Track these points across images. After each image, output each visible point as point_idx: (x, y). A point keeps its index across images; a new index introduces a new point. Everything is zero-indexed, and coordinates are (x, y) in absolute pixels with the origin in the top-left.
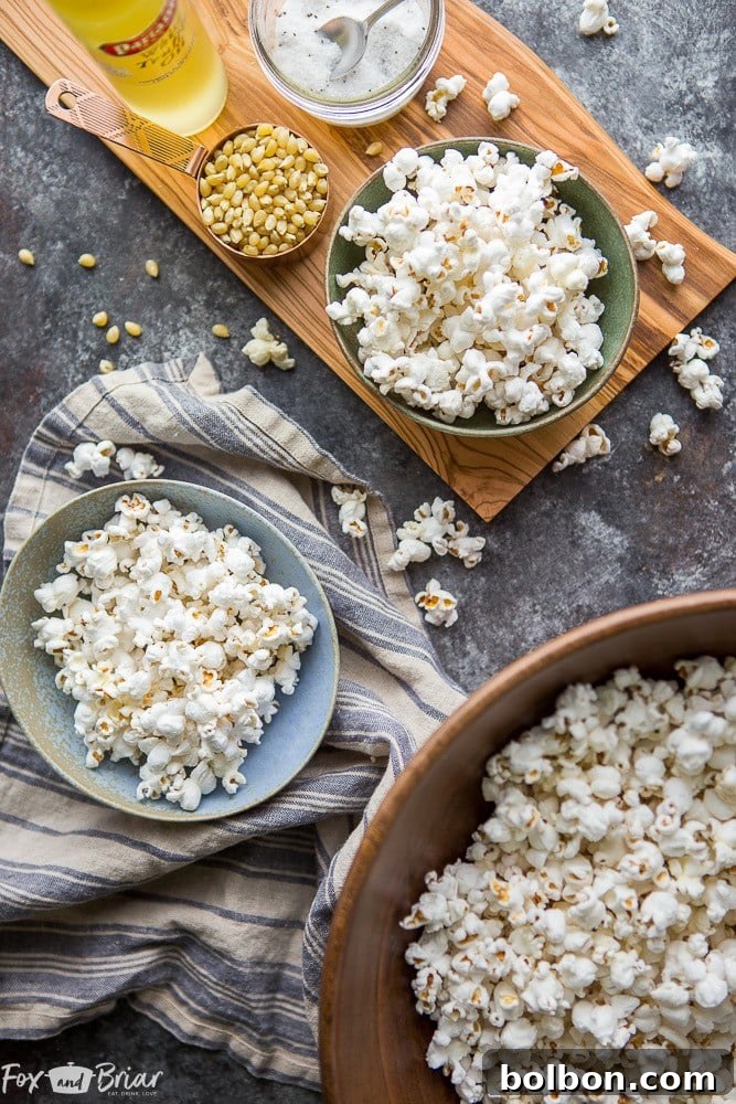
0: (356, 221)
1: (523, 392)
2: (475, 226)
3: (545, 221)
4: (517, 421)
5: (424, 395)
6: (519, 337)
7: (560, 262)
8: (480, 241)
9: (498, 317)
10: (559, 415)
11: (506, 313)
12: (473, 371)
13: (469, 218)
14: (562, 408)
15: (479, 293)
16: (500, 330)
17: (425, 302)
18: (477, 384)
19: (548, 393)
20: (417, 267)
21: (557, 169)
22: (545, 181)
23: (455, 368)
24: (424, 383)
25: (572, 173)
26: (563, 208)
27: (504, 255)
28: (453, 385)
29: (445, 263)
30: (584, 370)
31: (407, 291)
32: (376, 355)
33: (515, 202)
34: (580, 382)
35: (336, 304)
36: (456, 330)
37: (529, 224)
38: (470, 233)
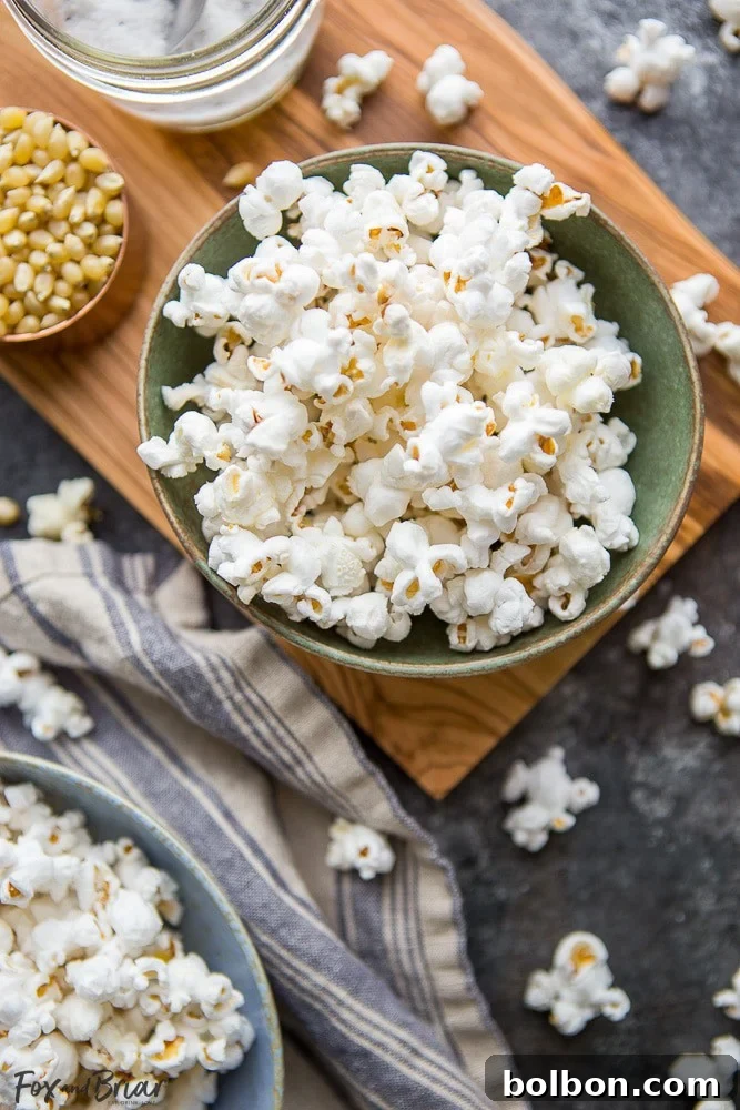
0: (192, 290)
1: (498, 599)
2: (406, 298)
3: (529, 291)
4: (487, 644)
5: (316, 604)
6: (490, 502)
7: (561, 363)
8: (415, 326)
9: (450, 465)
10: (562, 636)
11: (467, 457)
12: (407, 563)
13: (393, 284)
14: (568, 622)
15: (414, 420)
16: (455, 488)
17: (316, 438)
18: (414, 587)
19: (541, 594)
20: (294, 376)
21: (551, 197)
22: (531, 219)
23: (374, 553)
24: (319, 582)
25: (579, 203)
26: (562, 268)
27: (460, 351)
28: (372, 582)
29: (350, 370)
30: (607, 556)
31: (279, 419)
32: (228, 534)
33: (478, 253)
34: (600, 578)
35: (157, 440)
36: (375, 486)
37: (503, 295)
38: (395, 311)
